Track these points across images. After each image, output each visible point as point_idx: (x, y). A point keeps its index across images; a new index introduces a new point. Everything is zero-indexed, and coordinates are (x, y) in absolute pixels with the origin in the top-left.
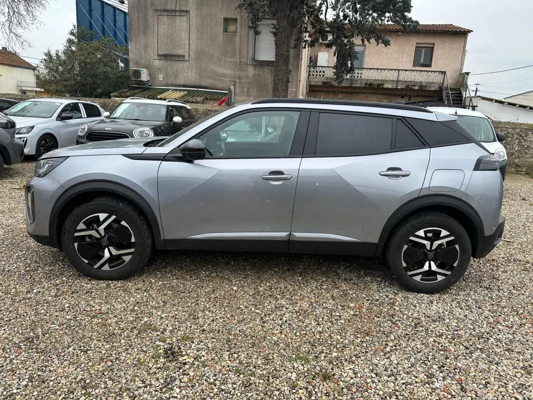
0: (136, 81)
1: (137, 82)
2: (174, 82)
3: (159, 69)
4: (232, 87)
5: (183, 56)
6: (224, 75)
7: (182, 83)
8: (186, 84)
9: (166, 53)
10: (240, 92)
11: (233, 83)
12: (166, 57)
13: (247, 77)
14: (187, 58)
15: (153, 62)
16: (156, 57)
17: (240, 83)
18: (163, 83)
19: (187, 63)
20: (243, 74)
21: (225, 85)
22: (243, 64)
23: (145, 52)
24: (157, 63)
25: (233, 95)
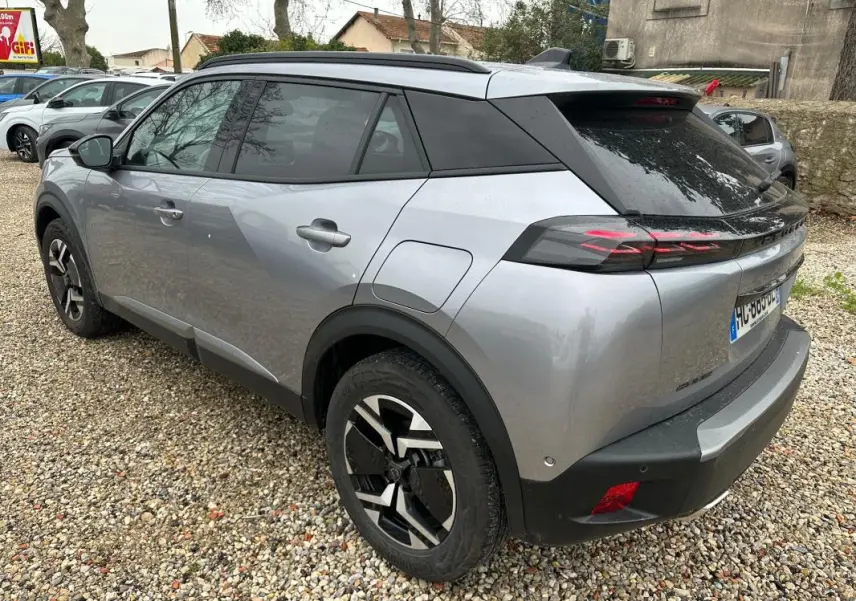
0: (611, 61)
1: (613, 63)
2: (674, 58)
3: (653, 37)
4: (784, 61)
5: (697, 8)
6: (772, 38)
7: (687, 59)
8: (694, 59)
9: (668, 6)
10: (802, 69)
11: (786, 52)
12: (667, 13)
13: (823, 37)
14: (703, 11)
15: (644, 27)
16: (650, 16)
17: (804, 51)
18: (655, 61)
19: (702, 21)
20: (814, 31)
21: (770, 57)
22: (818, 10)
23: (634, 9)
24: (651, 27)
25: (783, 77)
